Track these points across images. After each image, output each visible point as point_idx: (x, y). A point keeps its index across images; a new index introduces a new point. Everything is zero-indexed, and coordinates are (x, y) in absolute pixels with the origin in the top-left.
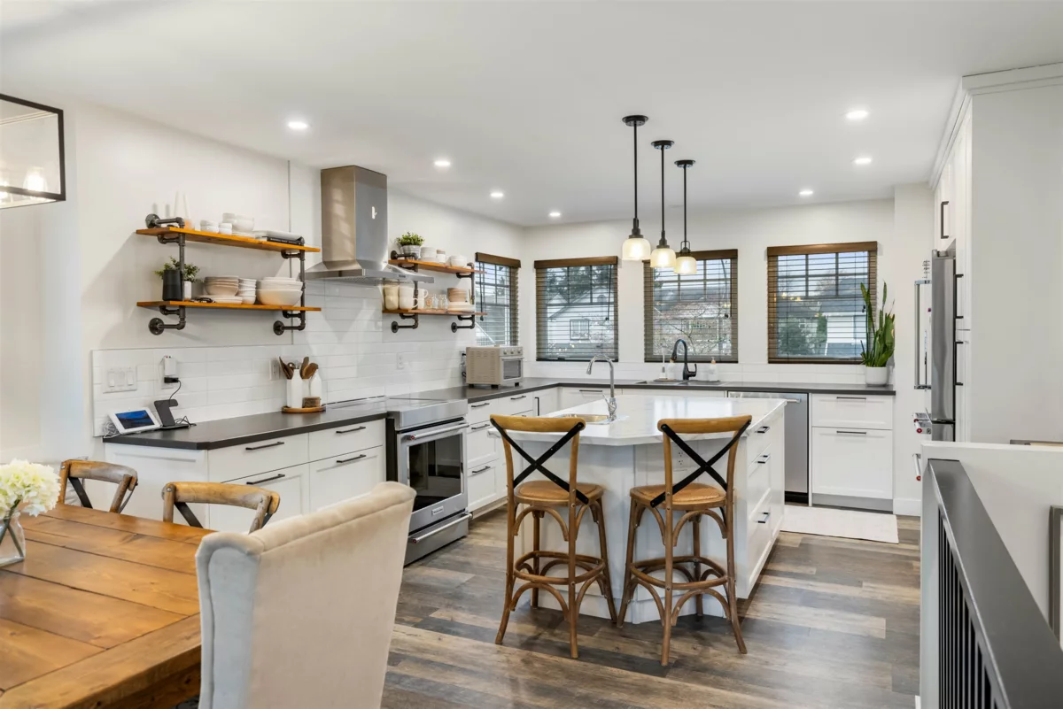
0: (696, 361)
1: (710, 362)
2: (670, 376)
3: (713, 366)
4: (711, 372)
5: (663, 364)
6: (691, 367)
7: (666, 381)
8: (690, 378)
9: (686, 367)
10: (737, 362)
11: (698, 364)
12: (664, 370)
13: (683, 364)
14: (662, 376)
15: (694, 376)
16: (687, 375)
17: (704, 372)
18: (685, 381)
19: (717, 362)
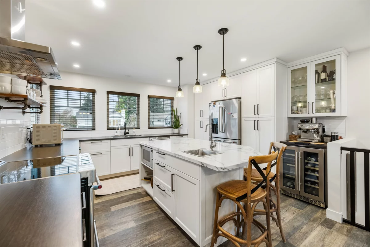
0: (129, 129)
1: (133, 129)
2: (119, 135)
3: (134, 130)
4: (134, 132)
5: (117, 130)
6: (127, 131)
7: (118, 136)
8: (127, 135)
9: (125, 131)
10: (139, 129)
11: (129, 130)
12: (117, 132)
13: (124, 130)
14: (116, 134)
15: (128, 134)
16: (126, 134)
17: (132, 132)
18: (125, 136)
19: (135, 129)
